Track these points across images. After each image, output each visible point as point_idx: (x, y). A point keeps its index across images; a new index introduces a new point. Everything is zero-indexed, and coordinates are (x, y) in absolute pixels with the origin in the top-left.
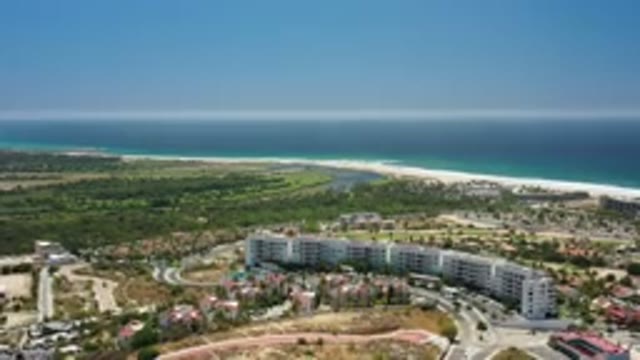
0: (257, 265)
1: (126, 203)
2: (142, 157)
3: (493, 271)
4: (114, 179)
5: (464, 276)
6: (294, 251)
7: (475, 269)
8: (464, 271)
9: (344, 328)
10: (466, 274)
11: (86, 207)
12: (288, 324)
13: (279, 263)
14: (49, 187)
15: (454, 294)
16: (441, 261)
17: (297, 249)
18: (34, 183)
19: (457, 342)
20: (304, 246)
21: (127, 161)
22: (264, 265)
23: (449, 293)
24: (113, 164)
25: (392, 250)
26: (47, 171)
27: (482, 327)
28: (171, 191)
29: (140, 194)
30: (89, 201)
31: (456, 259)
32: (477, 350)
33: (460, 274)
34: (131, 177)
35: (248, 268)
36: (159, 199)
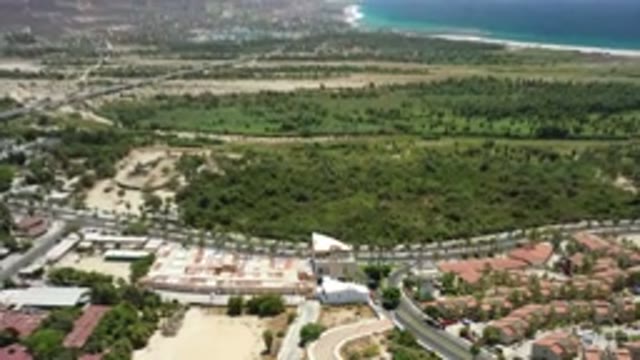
1: (499, 126)
2: (533, 45)
4: (491, 79)
11: (441, 129)
14: (408, 87)
18: (392, 80)
21: (513, 50)
24: (495, 53)
26: (416, 61)
28: (570, 110)
29: (524, 111)
30: (446, 119)
34: (513, 77)
36: (550, 123)
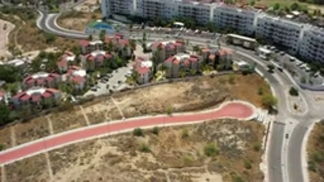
0: (111, 17)
3: (301, 35)
5: (274, 37)
6: (137, 7)
7: (284, 31)
8: (274, 33)
9: (177, 106)
10: (276, 35)
12: (127, 100)
13: (127, 16)
15: (268, 55)
16: (255, 22)
17: (140, 6)
19: (276, 112)
20: (146, 4)
22: (116, 17)
23: (262, 53)
25: (215, 11)
27: (294, 92)
31: (268, 22)
32: (296, 122)
33: (271, 34)
35: (104, 19)
